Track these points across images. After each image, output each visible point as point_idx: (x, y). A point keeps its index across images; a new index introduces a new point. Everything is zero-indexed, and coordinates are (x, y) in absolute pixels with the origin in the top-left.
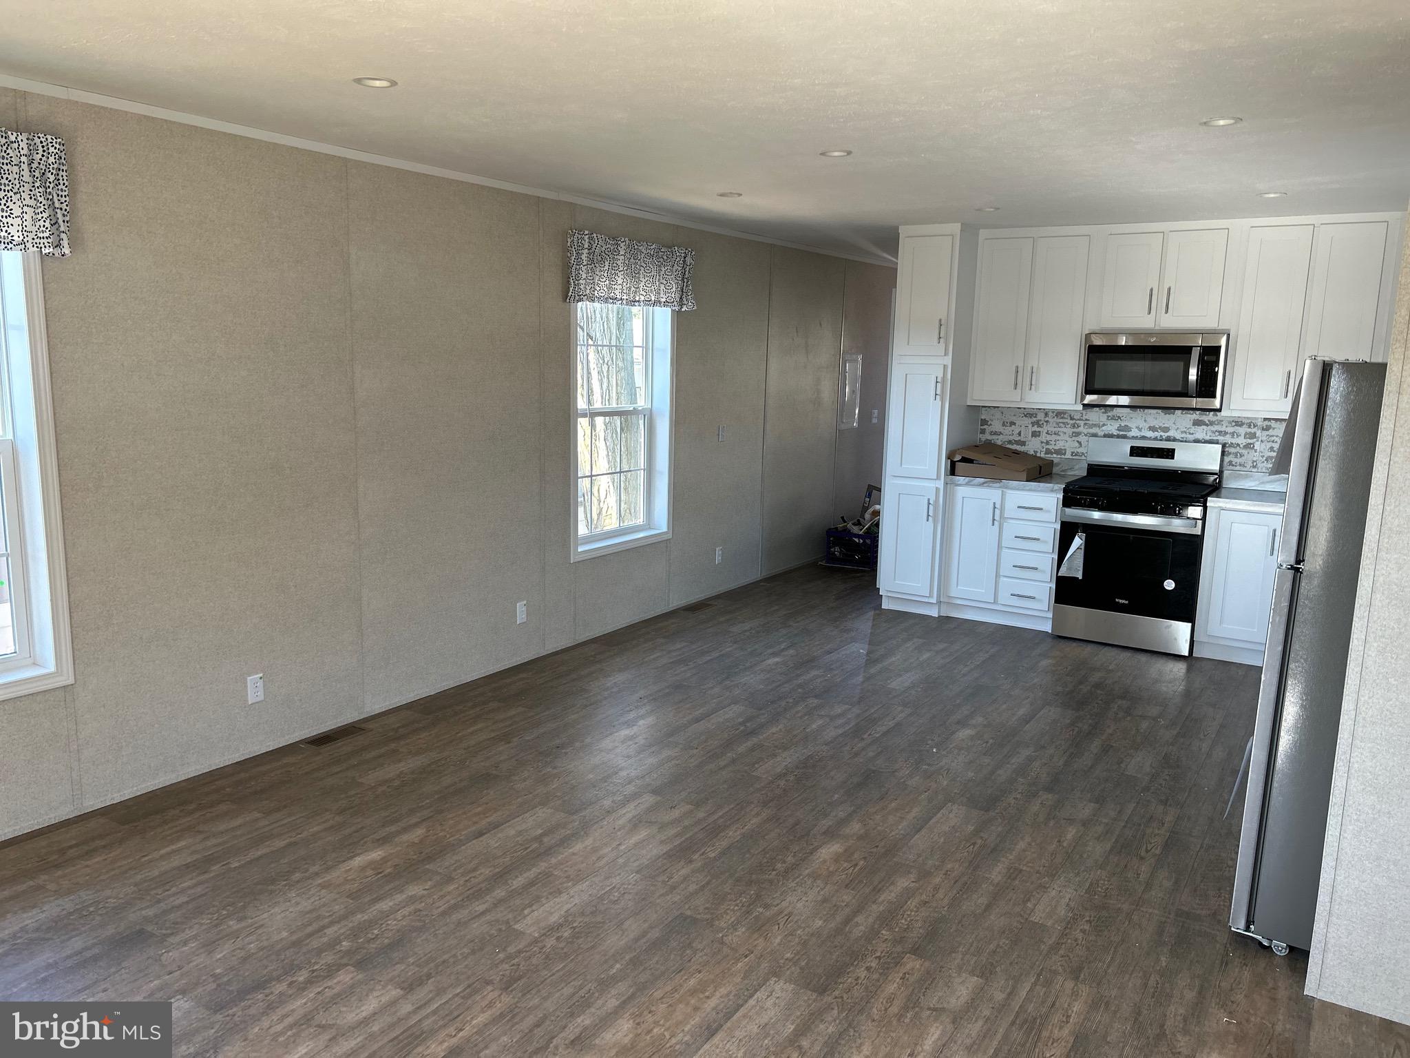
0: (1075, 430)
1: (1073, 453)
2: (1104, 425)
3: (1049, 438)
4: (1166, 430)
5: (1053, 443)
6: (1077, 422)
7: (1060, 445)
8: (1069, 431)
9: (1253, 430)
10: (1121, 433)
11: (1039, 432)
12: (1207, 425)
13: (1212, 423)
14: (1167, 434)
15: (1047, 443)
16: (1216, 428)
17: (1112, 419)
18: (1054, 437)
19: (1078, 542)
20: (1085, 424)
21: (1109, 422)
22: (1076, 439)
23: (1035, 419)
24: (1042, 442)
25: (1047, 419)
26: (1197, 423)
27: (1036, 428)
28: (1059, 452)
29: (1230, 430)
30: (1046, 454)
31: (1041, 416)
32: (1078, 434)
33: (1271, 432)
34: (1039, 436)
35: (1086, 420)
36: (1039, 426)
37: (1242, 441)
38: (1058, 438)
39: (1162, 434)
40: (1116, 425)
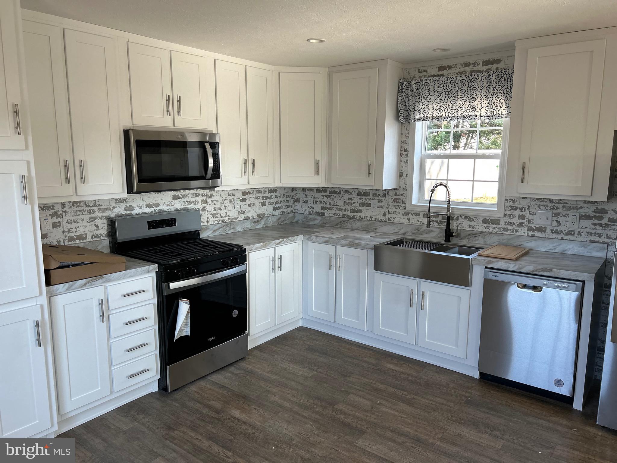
0: (92, 215)
1: (92, 236)
2: (114, 208)
3: (69, 226)
4: (157, 205)
5: (74, 230)
6: (92, 208)
7: (81, 231)
8: (87, 217)
9: (205, 198)
10: (128, 212)
11: (59, 222)
12: (181, 198)
13: (183, 196)
14: (158, 208)
15: (69, 231)
16: (186, 199)
17: (119, 202)
18: (74, 225)
19: (184, 307)
20: (99, 209)
21: (118, 205)
22: (93, 223)
23: (52, 211)
24: (63, 232)
25: (64, 209)
26: (175, 198)
27: (55, 220)
28: (80, 237)
29: (193, 200)
30: (69, 241)
31: (58, 208)
32: (94, 219)
33: (213, 198)
34: (59, 226)
35: (100, 205)
36: (58, 217)
37: (200, 206)
38: (77, 225)
39: (155, 208)
40: (123, 206)
